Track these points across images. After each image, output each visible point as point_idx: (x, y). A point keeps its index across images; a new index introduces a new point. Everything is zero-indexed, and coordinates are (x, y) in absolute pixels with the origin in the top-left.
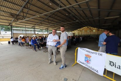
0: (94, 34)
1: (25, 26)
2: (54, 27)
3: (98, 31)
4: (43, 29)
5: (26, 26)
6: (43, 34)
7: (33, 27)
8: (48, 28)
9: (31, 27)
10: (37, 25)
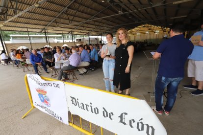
0: (157, 37)
1: (26, 30)
2: (82, 28)
3: (164, 31)
4: (64, 32)
5: (29, 30)
6: (64, 43)
7: (44, 31)
8: (72, 31)
9: (40, 30)
10: (49, 26)
